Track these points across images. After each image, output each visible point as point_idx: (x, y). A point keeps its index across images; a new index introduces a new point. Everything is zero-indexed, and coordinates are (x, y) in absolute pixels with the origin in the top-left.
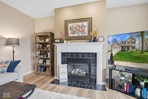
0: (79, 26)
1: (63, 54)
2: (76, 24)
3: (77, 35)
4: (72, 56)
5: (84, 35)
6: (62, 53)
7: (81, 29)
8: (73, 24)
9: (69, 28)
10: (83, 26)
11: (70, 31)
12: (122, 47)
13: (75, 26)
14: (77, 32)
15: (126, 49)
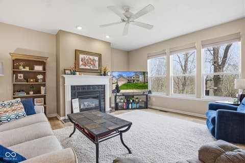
0: (91, 59)
1: (73, 88)
2: (88, 56)
3: (89, 68)
4: (84, 89)
5: (95, 68)
6: (71, 86)
7: (92, 62)
8: (85, 56)
9: (80, 59)
10: (94, 60)
11: (81, 63)
12: (128, 80)
13: (86, 58)
14: (89, 65)
15: (132, 81)
